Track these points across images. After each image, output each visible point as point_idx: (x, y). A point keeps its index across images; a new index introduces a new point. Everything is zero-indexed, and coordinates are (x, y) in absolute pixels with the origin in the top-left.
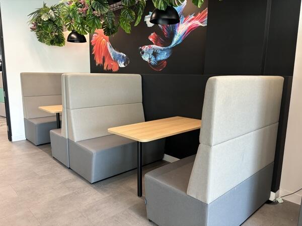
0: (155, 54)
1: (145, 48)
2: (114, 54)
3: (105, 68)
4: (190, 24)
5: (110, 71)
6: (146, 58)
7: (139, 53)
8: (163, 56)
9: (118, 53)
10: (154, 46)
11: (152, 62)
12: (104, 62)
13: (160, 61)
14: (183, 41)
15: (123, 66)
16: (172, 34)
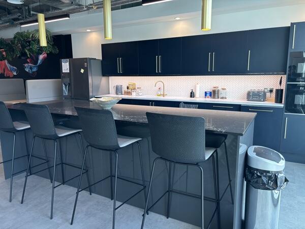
0: (31, 68)
1: (26, 65)
2: (10, 67)
3: (5, 75)
4: (44, 56)
5: (9, 77)
6: (27, 70)
7: (23, 68)
8: (35, 70)
9: (12, 67)
10: (30, 64)
11: (30, 72)
12: (4, 72)
13: (34, 72)
14: (42, 63)
15: (15, 74)
16: (37, 59)
